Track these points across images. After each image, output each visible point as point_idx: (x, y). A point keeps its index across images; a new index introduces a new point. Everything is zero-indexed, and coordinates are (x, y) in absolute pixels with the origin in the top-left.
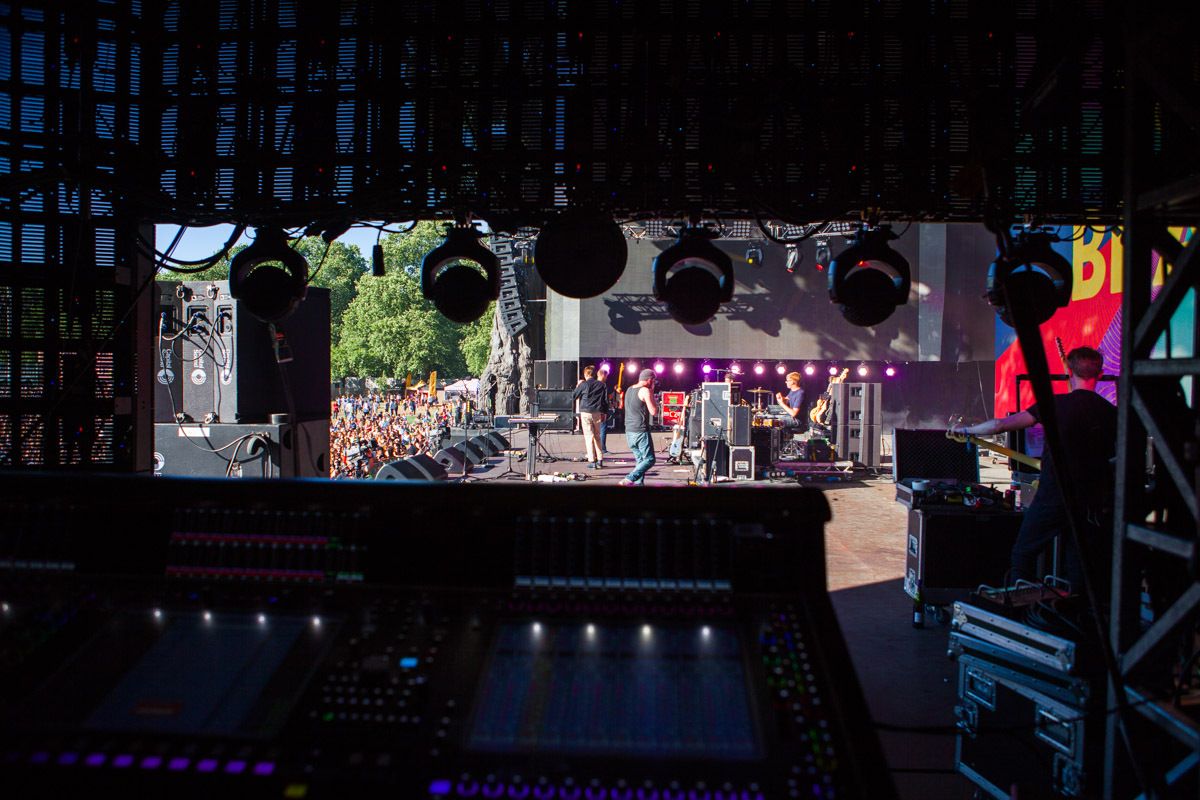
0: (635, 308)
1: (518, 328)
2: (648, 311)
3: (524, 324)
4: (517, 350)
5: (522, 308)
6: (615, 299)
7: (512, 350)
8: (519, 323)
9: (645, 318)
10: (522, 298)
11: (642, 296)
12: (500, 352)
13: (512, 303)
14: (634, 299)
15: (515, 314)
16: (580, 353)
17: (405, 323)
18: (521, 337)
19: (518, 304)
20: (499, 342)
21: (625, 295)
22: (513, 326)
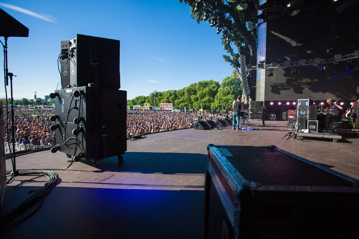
0: (279, 87)
1: (248, 94)
2: (283, 88)
3: (250, 93)
4: (248, 99)
5: (249, 89)
6: (273, 85)
7: (247, 100)
8: (249, 93)
9: (282, 90)
10: (249, 86)
11: (281, 84)
12: (244, 100)
13: (247, 88)
14: (279, 85)
15: (248, 90)
16: (265, 100)
17: (228, 98)
18: (249, 96)
19: (248, 88)
20: (244, 98)
21: (276, 84)
22: (247, 93)
